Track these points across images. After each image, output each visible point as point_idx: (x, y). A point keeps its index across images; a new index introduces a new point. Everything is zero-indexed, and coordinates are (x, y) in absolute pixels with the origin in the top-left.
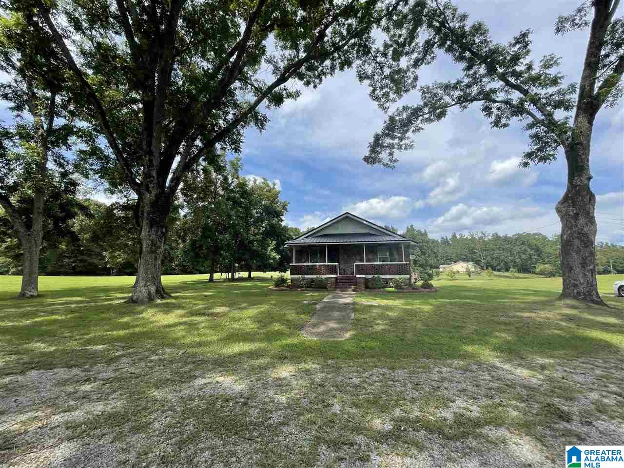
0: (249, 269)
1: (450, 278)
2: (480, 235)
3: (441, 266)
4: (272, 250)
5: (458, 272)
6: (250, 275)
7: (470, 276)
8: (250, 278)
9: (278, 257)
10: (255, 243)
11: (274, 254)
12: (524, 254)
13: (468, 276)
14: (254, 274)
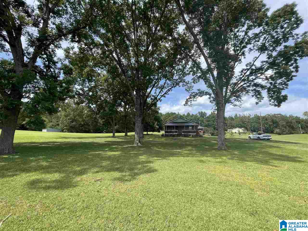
0: (147, 132)
1: (231, 135)
2: (249, 115)
3: (228, 130)
4: (156, 125)
5: (236, 133)
6: (147, 133)
7: (240, 134)
8: (147, 134)
9: (158, 127)
10: (151, 123)
11: (157, 126)
12: (266, 124)
13: (239, 134)
14: (149, 133)
